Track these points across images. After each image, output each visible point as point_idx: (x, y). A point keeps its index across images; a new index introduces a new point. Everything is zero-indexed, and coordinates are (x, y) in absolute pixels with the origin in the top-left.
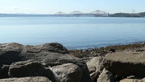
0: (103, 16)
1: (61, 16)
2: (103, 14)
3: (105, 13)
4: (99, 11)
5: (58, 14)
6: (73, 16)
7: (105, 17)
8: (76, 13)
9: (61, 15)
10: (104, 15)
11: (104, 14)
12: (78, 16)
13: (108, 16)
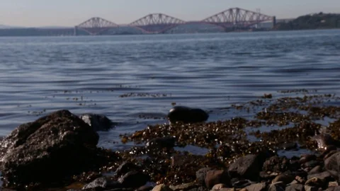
0: (255, 30)
1: (101, 34)
2: (252, 22)
3: (261, 18)
4: (238, 10)
5: (89, 25)
6: (143, 31)
7: (262, 30)
8: (156, 20)
9: (100, 28)
10: (256, 26)
11: (258, 22)
12: (163, 33)
13: (272, 26)
